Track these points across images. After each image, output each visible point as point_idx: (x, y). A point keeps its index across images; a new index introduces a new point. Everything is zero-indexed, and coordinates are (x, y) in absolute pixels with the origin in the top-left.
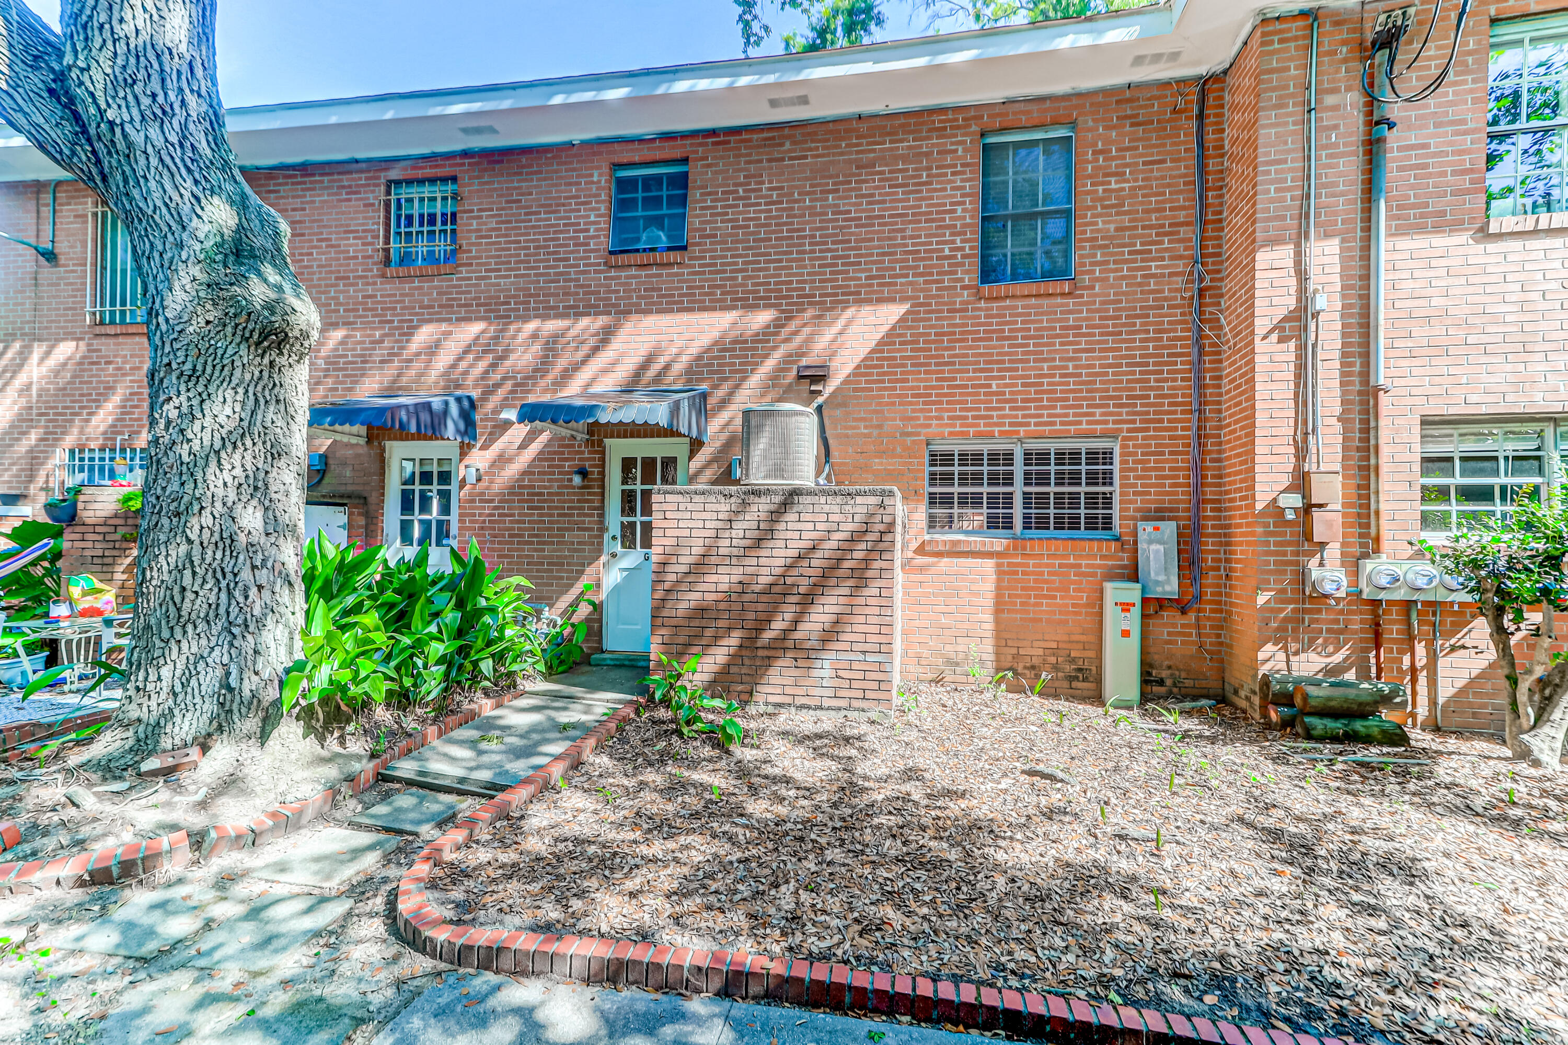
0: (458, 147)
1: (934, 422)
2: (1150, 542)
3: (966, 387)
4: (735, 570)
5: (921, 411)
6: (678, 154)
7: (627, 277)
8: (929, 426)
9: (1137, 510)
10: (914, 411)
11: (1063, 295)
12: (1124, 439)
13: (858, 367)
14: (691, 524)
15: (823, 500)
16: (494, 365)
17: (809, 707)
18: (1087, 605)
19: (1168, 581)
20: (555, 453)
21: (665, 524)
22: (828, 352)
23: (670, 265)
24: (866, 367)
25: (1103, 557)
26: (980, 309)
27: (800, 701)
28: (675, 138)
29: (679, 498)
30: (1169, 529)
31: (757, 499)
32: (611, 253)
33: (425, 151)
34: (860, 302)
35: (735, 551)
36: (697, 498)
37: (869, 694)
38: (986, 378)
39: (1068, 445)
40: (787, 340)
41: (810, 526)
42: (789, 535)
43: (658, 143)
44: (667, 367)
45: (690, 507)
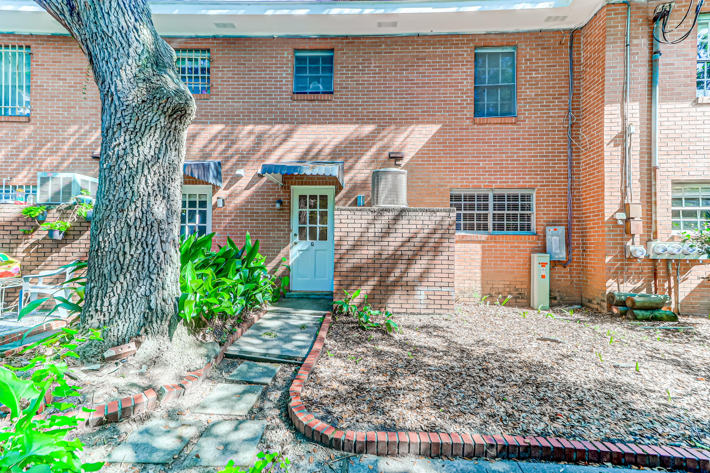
0: (211, 34)
1: (454, 180)
2: (552, 236)
3: (468, 164)
4: (377, 248)
5: (448, 175)
6: (328, 46)
7: (302, 106)
8: (451, 182)
9: (545, 221)
10: (444, 175)
11: (512, 124)
12: (539, 190)
13: (417, 154)
14: (354, 225)
15: (420, 214)
16: (228, 147)
17: (414, 314)
18: (523, 265)
19: (561, 253)
20: (265, 192)
21: (341, 226)
22: (401, 146)
23: (325, 101)
24: (422, 154)
25: (530, 243)
26: (474, 129)
27: (409, 311)
28: (327, 39)
29: (349, 213)
30: (562, 230)
31: (388, 214)
32: (293, 93)
33: (193, 34)
34: (418, 123)
35: (377, 239)
36: (357, 213)
37: (443, 307)
38: (478, 161)
39: (513, 192)
40: (381, 140)
41: (414, 226)
42: (404, 231)
43: (318, 40)
44: (320, 151)
45: (354, 217)
